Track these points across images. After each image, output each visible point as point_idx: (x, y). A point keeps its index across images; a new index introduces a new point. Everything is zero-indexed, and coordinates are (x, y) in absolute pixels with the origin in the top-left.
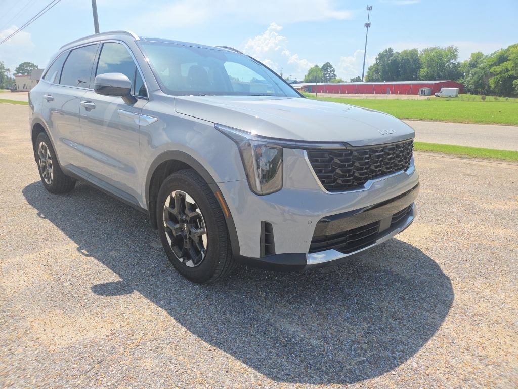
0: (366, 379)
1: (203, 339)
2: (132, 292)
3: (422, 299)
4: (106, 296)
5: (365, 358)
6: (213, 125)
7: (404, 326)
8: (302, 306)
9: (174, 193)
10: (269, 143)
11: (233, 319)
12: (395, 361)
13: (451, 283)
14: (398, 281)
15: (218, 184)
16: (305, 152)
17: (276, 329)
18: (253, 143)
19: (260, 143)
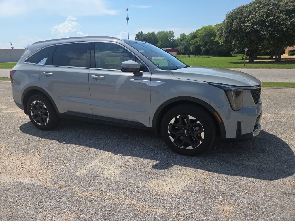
6: (207, 83)
9: (178, 117)
10: (238, 88)
16: (250, 91)
18: (232, 89)
19: (235, 89)
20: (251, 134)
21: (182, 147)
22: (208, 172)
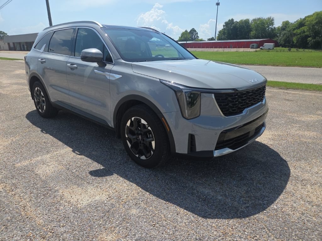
0: (251, 215)
1: (159, 198)
2: (112, 174)
3: (273, 173)
4: (99, 177)
5: (248, 205)
6: (158, 80)
7: (266, 187)
8: (209, 179)
9: (133, 119)
10: (193, 90)
11: (173, 187)
12: (265, 206)
13: (287, 164)
14: (258, 163)
15: (163, 114)
16: (213, 95)
17: (198, 192)
18: (184, 91)
19: (188, 91)
20: (212, 152)
21: (137, 156)
22: (141, 189)
